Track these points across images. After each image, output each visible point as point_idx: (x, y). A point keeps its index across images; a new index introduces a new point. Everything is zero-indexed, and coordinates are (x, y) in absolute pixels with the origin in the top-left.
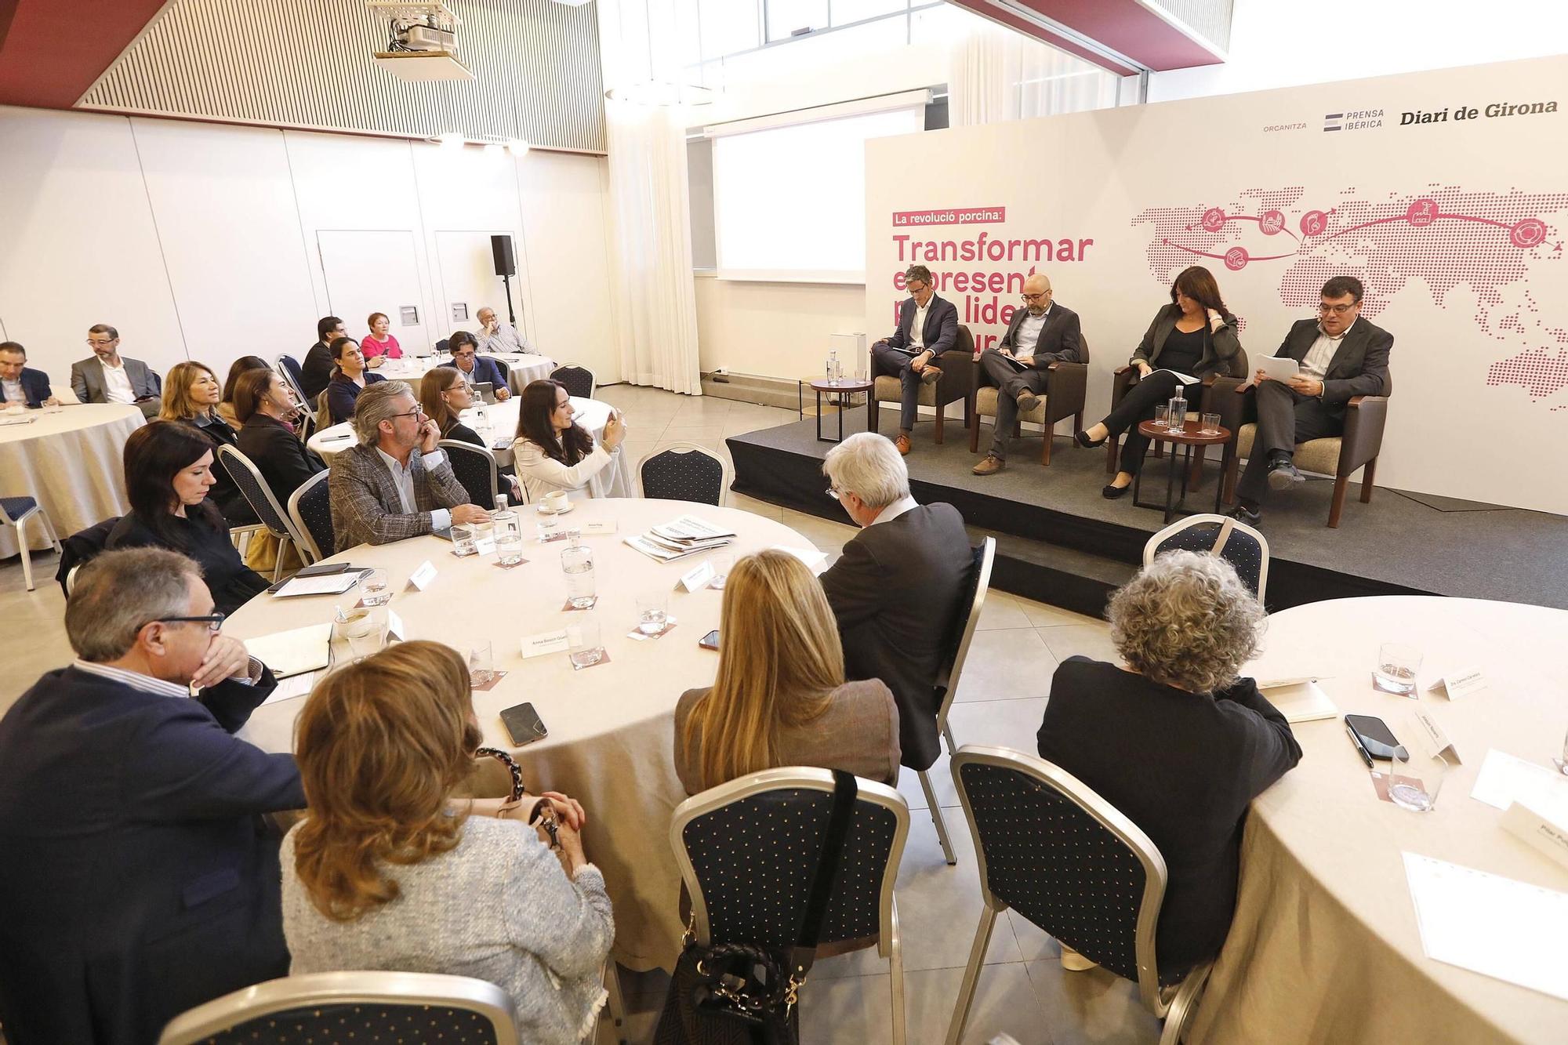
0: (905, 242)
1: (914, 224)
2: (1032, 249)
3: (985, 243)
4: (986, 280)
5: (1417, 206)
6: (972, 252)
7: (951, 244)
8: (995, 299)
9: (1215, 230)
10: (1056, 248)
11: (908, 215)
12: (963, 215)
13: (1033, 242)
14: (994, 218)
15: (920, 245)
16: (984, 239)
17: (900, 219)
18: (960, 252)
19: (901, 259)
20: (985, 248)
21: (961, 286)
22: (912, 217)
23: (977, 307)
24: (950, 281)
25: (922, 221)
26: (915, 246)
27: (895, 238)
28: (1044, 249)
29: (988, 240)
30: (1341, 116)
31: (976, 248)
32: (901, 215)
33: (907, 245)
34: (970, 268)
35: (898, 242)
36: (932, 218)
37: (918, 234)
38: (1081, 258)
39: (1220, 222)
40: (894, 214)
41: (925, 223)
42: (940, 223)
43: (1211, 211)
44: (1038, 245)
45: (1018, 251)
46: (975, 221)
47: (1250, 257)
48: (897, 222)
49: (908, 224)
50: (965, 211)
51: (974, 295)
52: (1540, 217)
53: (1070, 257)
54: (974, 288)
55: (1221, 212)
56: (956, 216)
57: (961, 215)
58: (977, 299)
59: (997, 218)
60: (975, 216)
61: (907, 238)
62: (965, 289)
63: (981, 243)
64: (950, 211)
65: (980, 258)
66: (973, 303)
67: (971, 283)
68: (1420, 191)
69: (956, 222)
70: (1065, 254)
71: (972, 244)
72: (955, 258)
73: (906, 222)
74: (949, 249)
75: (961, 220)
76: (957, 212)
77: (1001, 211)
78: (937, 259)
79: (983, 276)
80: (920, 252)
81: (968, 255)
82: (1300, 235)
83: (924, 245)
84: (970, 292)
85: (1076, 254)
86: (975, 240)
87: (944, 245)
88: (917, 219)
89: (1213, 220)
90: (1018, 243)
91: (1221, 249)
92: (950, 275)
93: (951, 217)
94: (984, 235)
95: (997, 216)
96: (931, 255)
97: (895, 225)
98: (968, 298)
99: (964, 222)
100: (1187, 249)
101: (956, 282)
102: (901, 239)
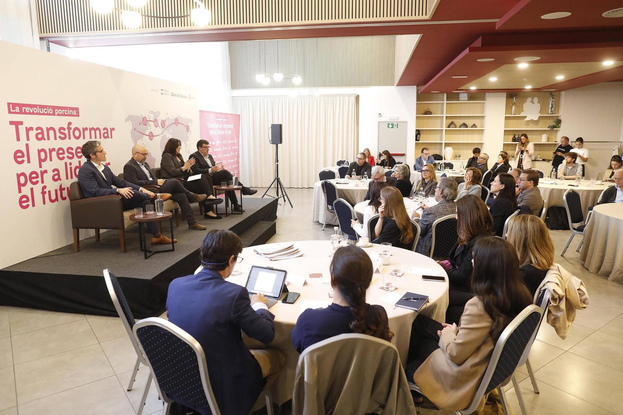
0: (20, 126)
1: (25, 113)
2: (93, 132)
3: (71, 128)
4: (74, 151)
5: (176, 120)
6: (65, 134)
7: (52, 128)
8: (80, 162)
9: (145, 125)
10: (102, 132)
11: (21, 106)
12: (57, 110)
13: (93, 129)
14: (74, 114)
15: (31, 129)
16: (70, 126)
17: (14, 109)
18: (58, 134)
19: (18, 139)
20: (71, 131)
21: (61, 156)
22: (23, 108)
23: (71, 168)
24: (54, 154)
25: (31, 111)
26: (28, 130)
27: (11, 123)
28: (98, 132)
29: (73, 127)
30: (163, 90)
31: (66, 132)
32: (14, 105)
33: (22, 129)
34: (65, 144)
35: (14, 126)
36: (38, 110)
37: (29, 120)
38: (112, 137)
39: (146, 122)
40: (9, 104)
41: (33, 113)
42: (44, 114)
43: (144, 117)
44: (96, 130)
45: (87, 133)
46: (64, 115)
47: (154, 135)
48: (12, 111)
49: (21, 112)
50: (59, 108)
51: (68, 161)
52: (189, 124)
53: (108, 137)
54: (68, 157)
55: (146, 118)
56: (54, 110)
57: (56, 110)
58: (71, 164)
59: (75, 114)
60: (64, 112)
61: (21, 123)
62: (63, 158)
63: (69, 129)
64: (49, 107)
65: (70, 138)
66: (69, 166)
67: (66, 154)
68: (176, 116)
69: (54, 114)
70: (106, 135)
71: (64, 129)
72: (55, 139)
73: (18, 111)
74: (51, 132)
75: (56, 113)
76: (54, 108)
77: (77, 109)
78: (45, 139)
79: (72, 149)
80: (32, 134)
81: (63, 136)
82: (161, 127)
83: (34, 129)
84: (66, 160)
85: (110, 136)
86: (66, 127)
87: (48, 130)
88: (27, 109)
89: (145, 121)
90: (86, 129)
91: (147, 133)
92: (54, 150)
93: (50, 111)
94: (70, 124)
95: (75, 112)
96: (40, 136)
97: (10, 112)
98: (66, 163)
99: (58, 115)
100: (140, 133)
101: (58, 154)
102: (17, 124)
